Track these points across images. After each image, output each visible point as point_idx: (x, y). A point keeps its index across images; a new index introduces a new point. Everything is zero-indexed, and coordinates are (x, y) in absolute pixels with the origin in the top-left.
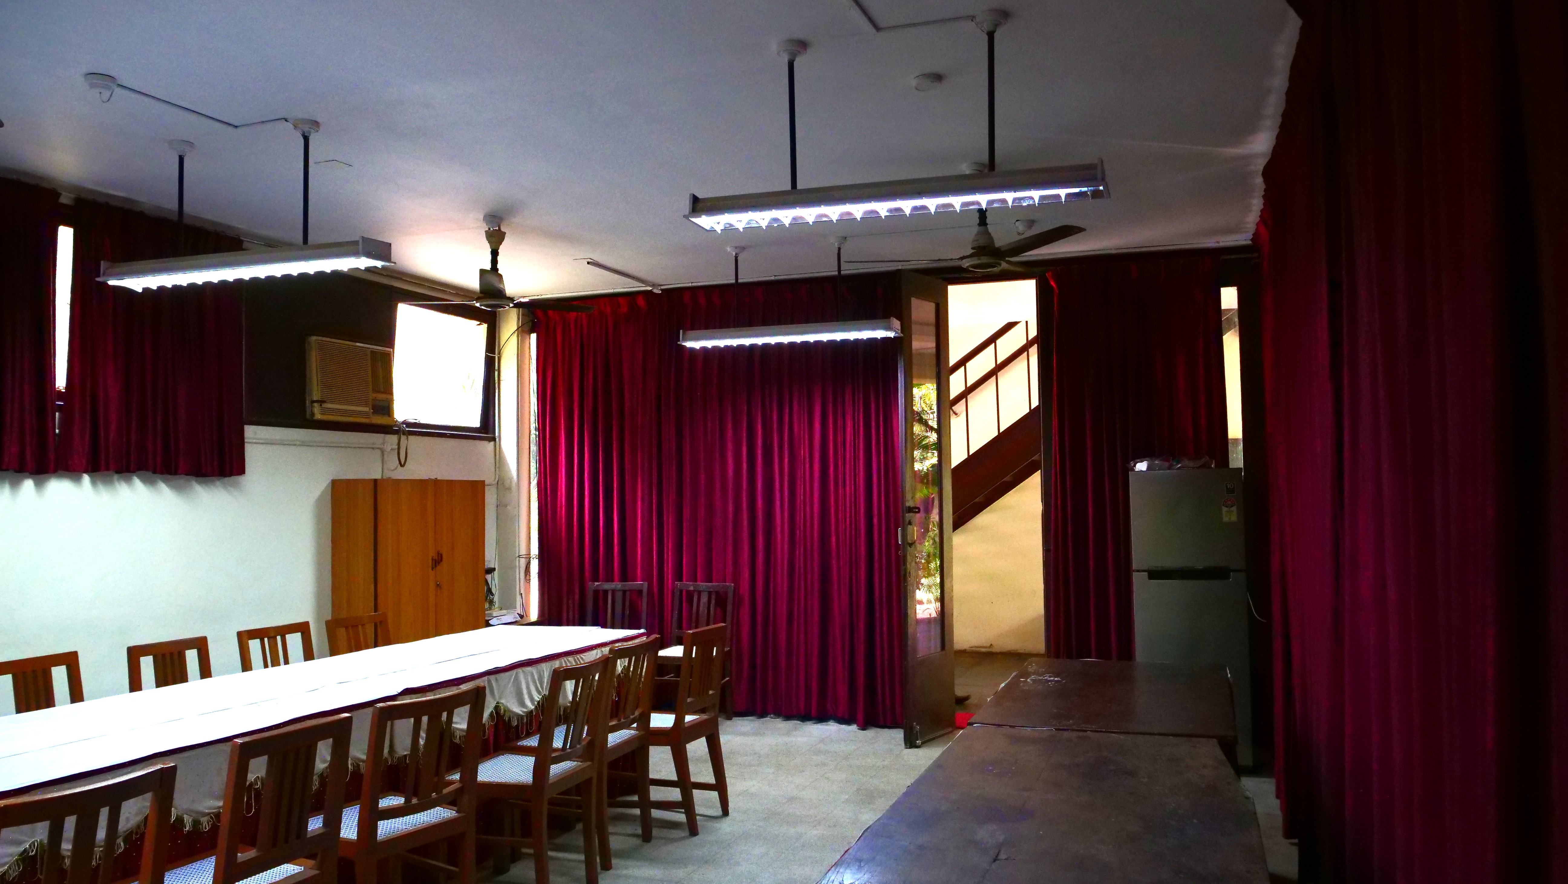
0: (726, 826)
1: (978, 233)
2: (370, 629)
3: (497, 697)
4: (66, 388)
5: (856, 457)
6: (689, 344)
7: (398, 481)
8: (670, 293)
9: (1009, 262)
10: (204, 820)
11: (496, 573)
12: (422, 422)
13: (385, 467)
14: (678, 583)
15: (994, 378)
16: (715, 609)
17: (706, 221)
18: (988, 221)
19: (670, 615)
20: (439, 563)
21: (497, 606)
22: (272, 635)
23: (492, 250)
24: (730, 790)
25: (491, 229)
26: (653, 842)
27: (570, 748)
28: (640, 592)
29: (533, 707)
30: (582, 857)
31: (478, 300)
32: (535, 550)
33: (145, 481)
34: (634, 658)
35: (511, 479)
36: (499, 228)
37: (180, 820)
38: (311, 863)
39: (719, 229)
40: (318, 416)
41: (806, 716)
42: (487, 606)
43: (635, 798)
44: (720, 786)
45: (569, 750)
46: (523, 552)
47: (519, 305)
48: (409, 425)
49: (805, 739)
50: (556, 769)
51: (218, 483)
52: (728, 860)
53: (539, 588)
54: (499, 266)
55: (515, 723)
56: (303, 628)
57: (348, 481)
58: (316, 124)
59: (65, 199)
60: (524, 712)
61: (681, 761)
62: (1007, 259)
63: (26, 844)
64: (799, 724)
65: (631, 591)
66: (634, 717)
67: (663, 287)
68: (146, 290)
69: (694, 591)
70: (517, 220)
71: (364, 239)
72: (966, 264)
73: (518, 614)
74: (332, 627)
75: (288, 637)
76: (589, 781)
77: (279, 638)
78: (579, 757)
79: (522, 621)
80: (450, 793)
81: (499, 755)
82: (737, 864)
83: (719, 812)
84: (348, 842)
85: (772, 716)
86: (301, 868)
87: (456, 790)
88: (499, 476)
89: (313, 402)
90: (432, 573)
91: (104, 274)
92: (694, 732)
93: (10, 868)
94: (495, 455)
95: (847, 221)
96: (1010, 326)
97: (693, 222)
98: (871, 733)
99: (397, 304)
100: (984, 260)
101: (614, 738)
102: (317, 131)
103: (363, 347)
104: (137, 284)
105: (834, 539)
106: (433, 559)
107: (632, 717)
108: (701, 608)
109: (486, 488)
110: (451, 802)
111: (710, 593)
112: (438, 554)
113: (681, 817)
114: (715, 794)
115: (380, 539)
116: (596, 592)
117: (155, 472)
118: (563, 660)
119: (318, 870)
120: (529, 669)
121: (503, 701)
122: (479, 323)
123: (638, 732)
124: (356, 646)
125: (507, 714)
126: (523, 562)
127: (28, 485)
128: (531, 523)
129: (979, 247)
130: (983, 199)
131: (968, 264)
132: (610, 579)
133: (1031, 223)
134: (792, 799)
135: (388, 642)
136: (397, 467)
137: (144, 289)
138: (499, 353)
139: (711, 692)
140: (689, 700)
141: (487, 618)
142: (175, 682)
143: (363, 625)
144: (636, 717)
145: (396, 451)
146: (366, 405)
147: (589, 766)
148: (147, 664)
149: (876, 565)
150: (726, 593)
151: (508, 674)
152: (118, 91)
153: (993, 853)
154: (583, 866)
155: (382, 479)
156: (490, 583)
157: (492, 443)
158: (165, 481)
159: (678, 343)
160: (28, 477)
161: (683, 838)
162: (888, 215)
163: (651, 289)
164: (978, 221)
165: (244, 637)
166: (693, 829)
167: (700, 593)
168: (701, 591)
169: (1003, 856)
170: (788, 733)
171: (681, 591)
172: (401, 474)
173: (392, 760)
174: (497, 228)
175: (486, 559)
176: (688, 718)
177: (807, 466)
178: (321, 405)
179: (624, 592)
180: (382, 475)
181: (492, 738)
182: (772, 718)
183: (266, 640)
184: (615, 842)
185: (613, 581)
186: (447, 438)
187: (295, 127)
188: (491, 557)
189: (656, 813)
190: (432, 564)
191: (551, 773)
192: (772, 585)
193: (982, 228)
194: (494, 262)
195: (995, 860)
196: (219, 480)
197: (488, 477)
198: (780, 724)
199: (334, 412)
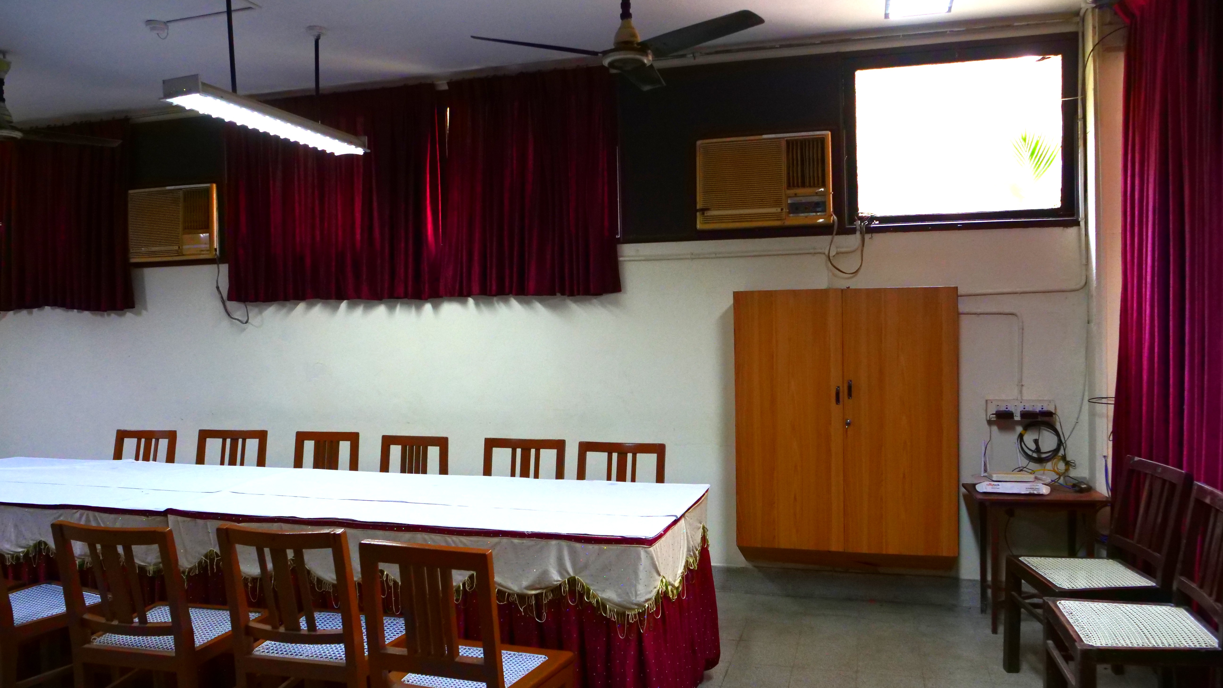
13: (833, 274)
20: (848, 395)
40: (703, 226)
51: (594, 301)
59: (441, 86)
89: (697, 211)
90: (836, 408)
99: (854, 74)
103: (774, 138)
106: (836, 391)
112: (849, 385)
122: (1042, 57)
138: (1083, 93)
146: (777, 205)
158: (541, 302)
167: (1216, 514)
168: (1218, 510)
171: (1196, 502)
178: (703, 214)
179: (1164, 482)
190: (837, 396)
196: (594, 298)
199: (721, 219)
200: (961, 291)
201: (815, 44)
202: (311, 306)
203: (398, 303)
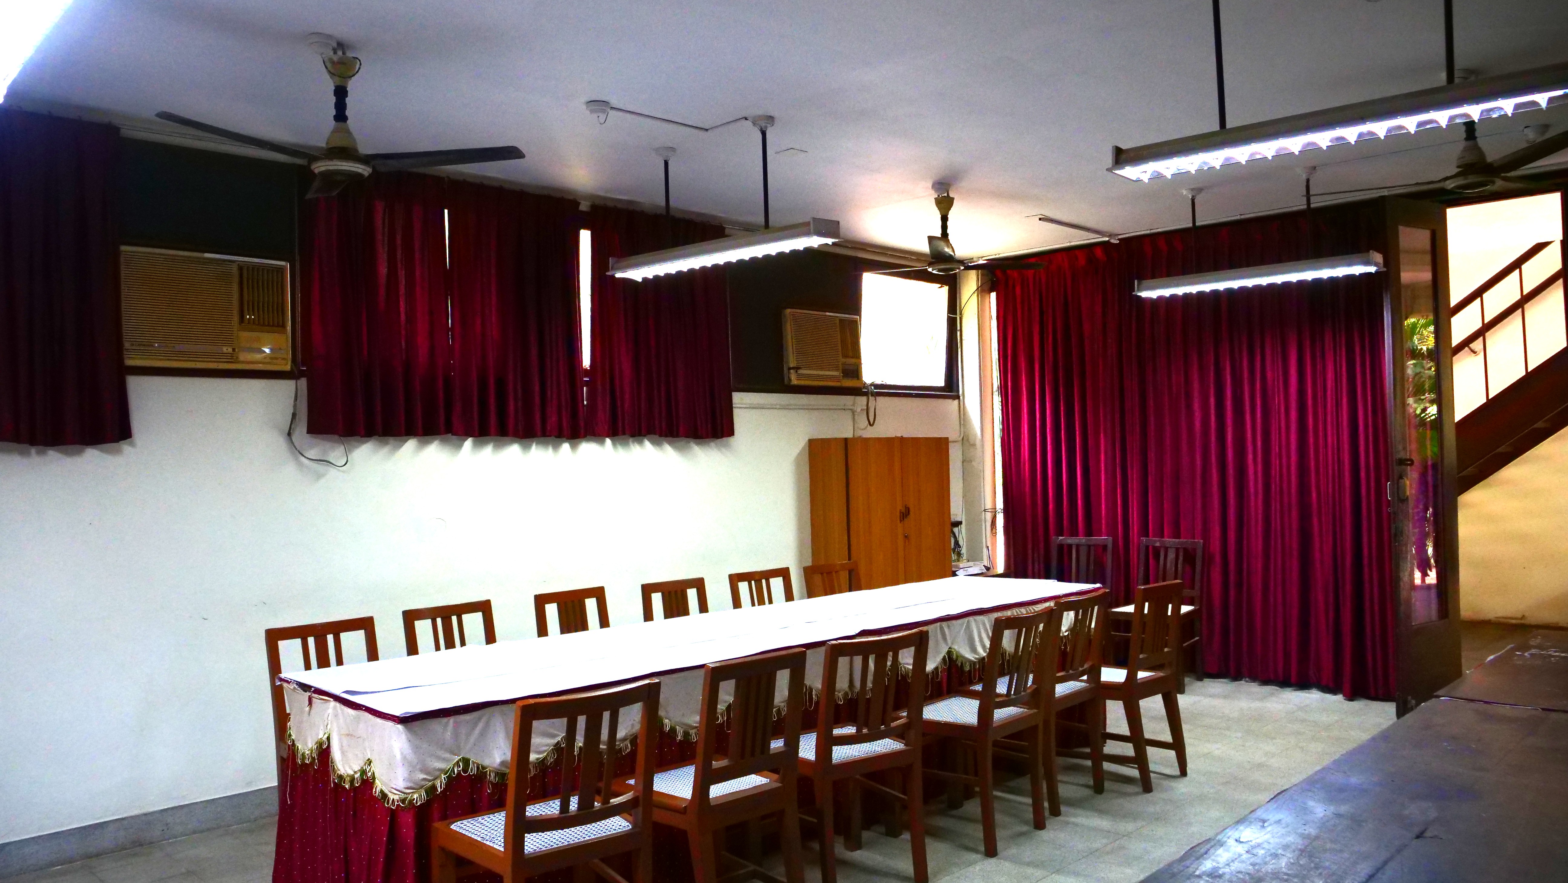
0: (1182, 787)
1: (1466, 149)
2: (844, 576)
3: (949, 642)
4: (590, 366)
5: (1338, 405)
6: (1144, 294)
7: (867, 440)
8: (1127, 242)
9: (1505, 179)
10: (692, 732)
11: (963, 526)
12: (889, 383)
13: (856, 426)
14: (1144, 539)
15: (1520, 311)
16: (1183, 567)
17: (1130, 172)
18: (1477, 134)
19: (1135, 571)
20: (906, 516)
21: (965, 558)
22: (757, 578)
23: (941, 216)
24: (1189, 751)
25: (940, 196)
26: (1104, 795)
27: (1014, 694)
28: (1105, 547)
29: (985, 654)
30: (1029, 801)
31: (930, 264)
32: (1000, 505)
33: (653, 443)
34: (1081, 611)
35: (976, 435)
36: (948, 194)
37: (673, 730)
38: (776, 776)
39: (1145, 178)
40: (795, 381)
41: (1284, 682)
42: (954, 557)
43: (1088, 750)
44: (1178, 745)
45: (1014, 697)
46: (989, 506)
47: (976, 267)
48: (877, 386)
49: (1280, 707)
50: (1000, 714)
51: (712, 444)
52: (1181, 820)
53: (1005, 542)
54: (948, 231)
55: (967, 668)
56: (784, 573)
57: (823, 440)
58: (771, 119)
59: (584, 207)
60: (976, 658)
61: (1134, 717)
62: (1503, 175)
63: (559, 737)
64: (1277, 690)
65: (1096, 546)
66: (1083, 670)
67: (1120, 237)
68: (645, 280)
69: (1160, 547)
70: (964, 184)
71: (814, 219)
72: (1450, 185)
73: (984, 566)
74: (809, 573)
75: (772, 580)
76: (1035, 728)
77: (764, 581)
78: (1024, 704)
79: (988, 572)
80: (897, 727)
81: (952, 697)
82: (1189, 824)
83: (1177, 772)
84: (806, 762)
85: (1247, 679)
86: (767, 780)
87: (904, 725)
88: (964, 432)
89: (790, 369)
90: (900, 525)
91: (612, 269)
92: (1149, 689)
93: (548, 754)
94: (960, 412)
95: (1311, 151)
96: (1539, 247)
97: (1116, 174)
98: (1359, 705)
99: (862, 274)
100: (1471, 179)
101: (1062, 689)
102: (773, 125)
103: (833, 316)
104: (637, 274)
105: (1314, 495)
106: (900, 513)
107: (1081, 669)
108: (1168, 564)
109: (951, 445)
110: (897, 734)
111: (1177, 550)
112: (906, 508)
113: (1134, 773)
114: (1172, 754)
115: (851, 494)
116: (1061, 546)
117: (661, 435)
118: (1014, 611)
119: (781, 783)
120: (979, 618)
121: (956, 647)
122: (940, 285)
123: (1088, 685)
124: (830, 590)
125: (960, 660)
126: (989, 516)
127: (566, 446)
128: (996, 478)
129: (1466, 165)
130: (1474, 111)
131: (1453, 185)
132: (1074, 533)
133: (1546, 127)
134: (1260, 766)
135: (859, 588)
136: (867, 426)
137: (643, 279)
138: (961, 314)
139: (1166, 650)
140: (1141, 656)
141: (954, 569)
142: (679, 615)
143: (836, 572)
144: (1085, 669)
145: (865, 413)
146: (837, 370)
147: (1035, 713)
148: (657, 599)
149: (1365, 523)
150: (1194, 550)
151: (960, 621)
152: (612, 113)
153: (1416, 830)
154: (1031, 809)
155: (854, 439)
156: (957, 536)
157: (956, 402)
158: (670, 444)
159: (1133, 293)
160: (566, 442)
161: (1137, 794)
162: (1331, 145)
163: (1107, 239)
164: (1464, 136)
165: (735, 579)
166: (1146, 785)
167: (1166, 549)
168: (1168, 547)
169: (1428, 834)
170: (1263, 698)
171: (1147, 547)
172: (871, 433)
173: (852, 694)
174: (946, 195)
175: (951, 513)
176: (1142, 675)
177: (1283, 416)
178: (797, 372)
179: (1089, 546)
180: (854, 435)
181: (945, 681)
182: (1247, 682)
183: (753, 582)
184: (1064, 790)
185: (1077, 536)
186: (913, 397)
187: (754, 124)
188: (957, 511)
189: (1107, 766)
190: (900, 517)
191: (995, 718)
192: (1245, 542)
193: (1470, 143)
194: (944, 227)
195: (1418, 837)
196: (713, 441)
197: (951, 432)
198: (1255, 688)
199: (809, 377)
200: (950, 439)
201: (848, 247)
202: (424, 444)
203: (533, 442)
